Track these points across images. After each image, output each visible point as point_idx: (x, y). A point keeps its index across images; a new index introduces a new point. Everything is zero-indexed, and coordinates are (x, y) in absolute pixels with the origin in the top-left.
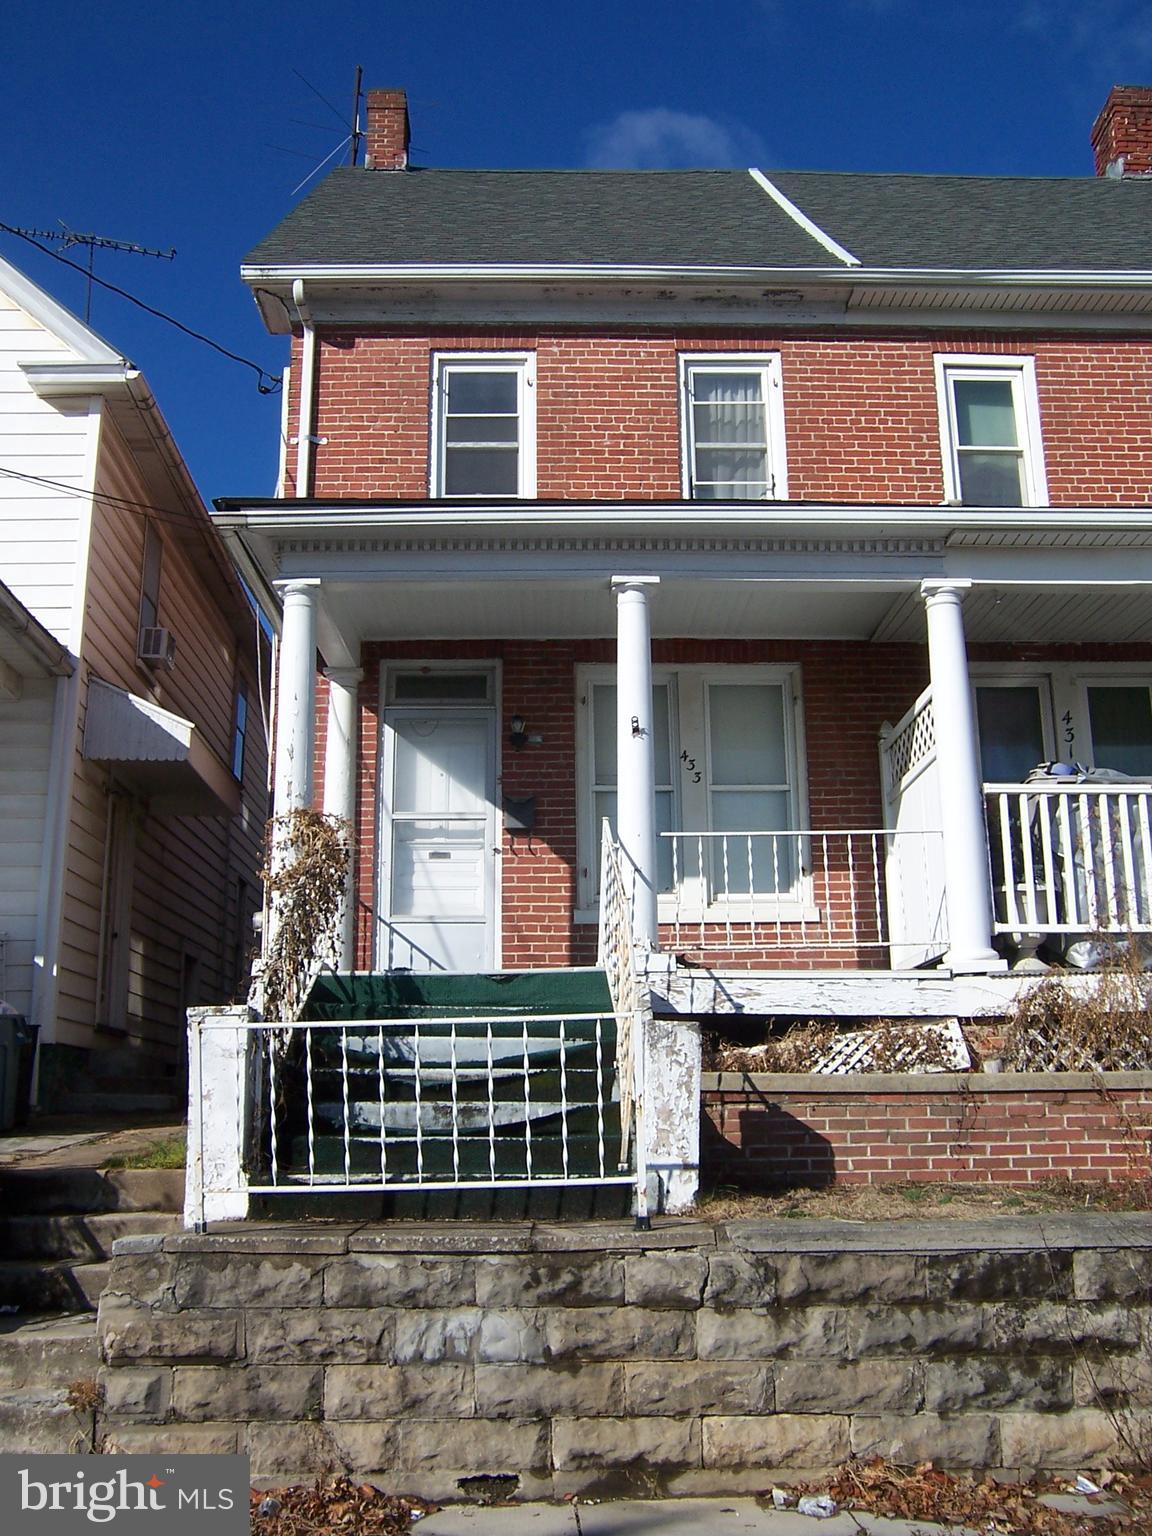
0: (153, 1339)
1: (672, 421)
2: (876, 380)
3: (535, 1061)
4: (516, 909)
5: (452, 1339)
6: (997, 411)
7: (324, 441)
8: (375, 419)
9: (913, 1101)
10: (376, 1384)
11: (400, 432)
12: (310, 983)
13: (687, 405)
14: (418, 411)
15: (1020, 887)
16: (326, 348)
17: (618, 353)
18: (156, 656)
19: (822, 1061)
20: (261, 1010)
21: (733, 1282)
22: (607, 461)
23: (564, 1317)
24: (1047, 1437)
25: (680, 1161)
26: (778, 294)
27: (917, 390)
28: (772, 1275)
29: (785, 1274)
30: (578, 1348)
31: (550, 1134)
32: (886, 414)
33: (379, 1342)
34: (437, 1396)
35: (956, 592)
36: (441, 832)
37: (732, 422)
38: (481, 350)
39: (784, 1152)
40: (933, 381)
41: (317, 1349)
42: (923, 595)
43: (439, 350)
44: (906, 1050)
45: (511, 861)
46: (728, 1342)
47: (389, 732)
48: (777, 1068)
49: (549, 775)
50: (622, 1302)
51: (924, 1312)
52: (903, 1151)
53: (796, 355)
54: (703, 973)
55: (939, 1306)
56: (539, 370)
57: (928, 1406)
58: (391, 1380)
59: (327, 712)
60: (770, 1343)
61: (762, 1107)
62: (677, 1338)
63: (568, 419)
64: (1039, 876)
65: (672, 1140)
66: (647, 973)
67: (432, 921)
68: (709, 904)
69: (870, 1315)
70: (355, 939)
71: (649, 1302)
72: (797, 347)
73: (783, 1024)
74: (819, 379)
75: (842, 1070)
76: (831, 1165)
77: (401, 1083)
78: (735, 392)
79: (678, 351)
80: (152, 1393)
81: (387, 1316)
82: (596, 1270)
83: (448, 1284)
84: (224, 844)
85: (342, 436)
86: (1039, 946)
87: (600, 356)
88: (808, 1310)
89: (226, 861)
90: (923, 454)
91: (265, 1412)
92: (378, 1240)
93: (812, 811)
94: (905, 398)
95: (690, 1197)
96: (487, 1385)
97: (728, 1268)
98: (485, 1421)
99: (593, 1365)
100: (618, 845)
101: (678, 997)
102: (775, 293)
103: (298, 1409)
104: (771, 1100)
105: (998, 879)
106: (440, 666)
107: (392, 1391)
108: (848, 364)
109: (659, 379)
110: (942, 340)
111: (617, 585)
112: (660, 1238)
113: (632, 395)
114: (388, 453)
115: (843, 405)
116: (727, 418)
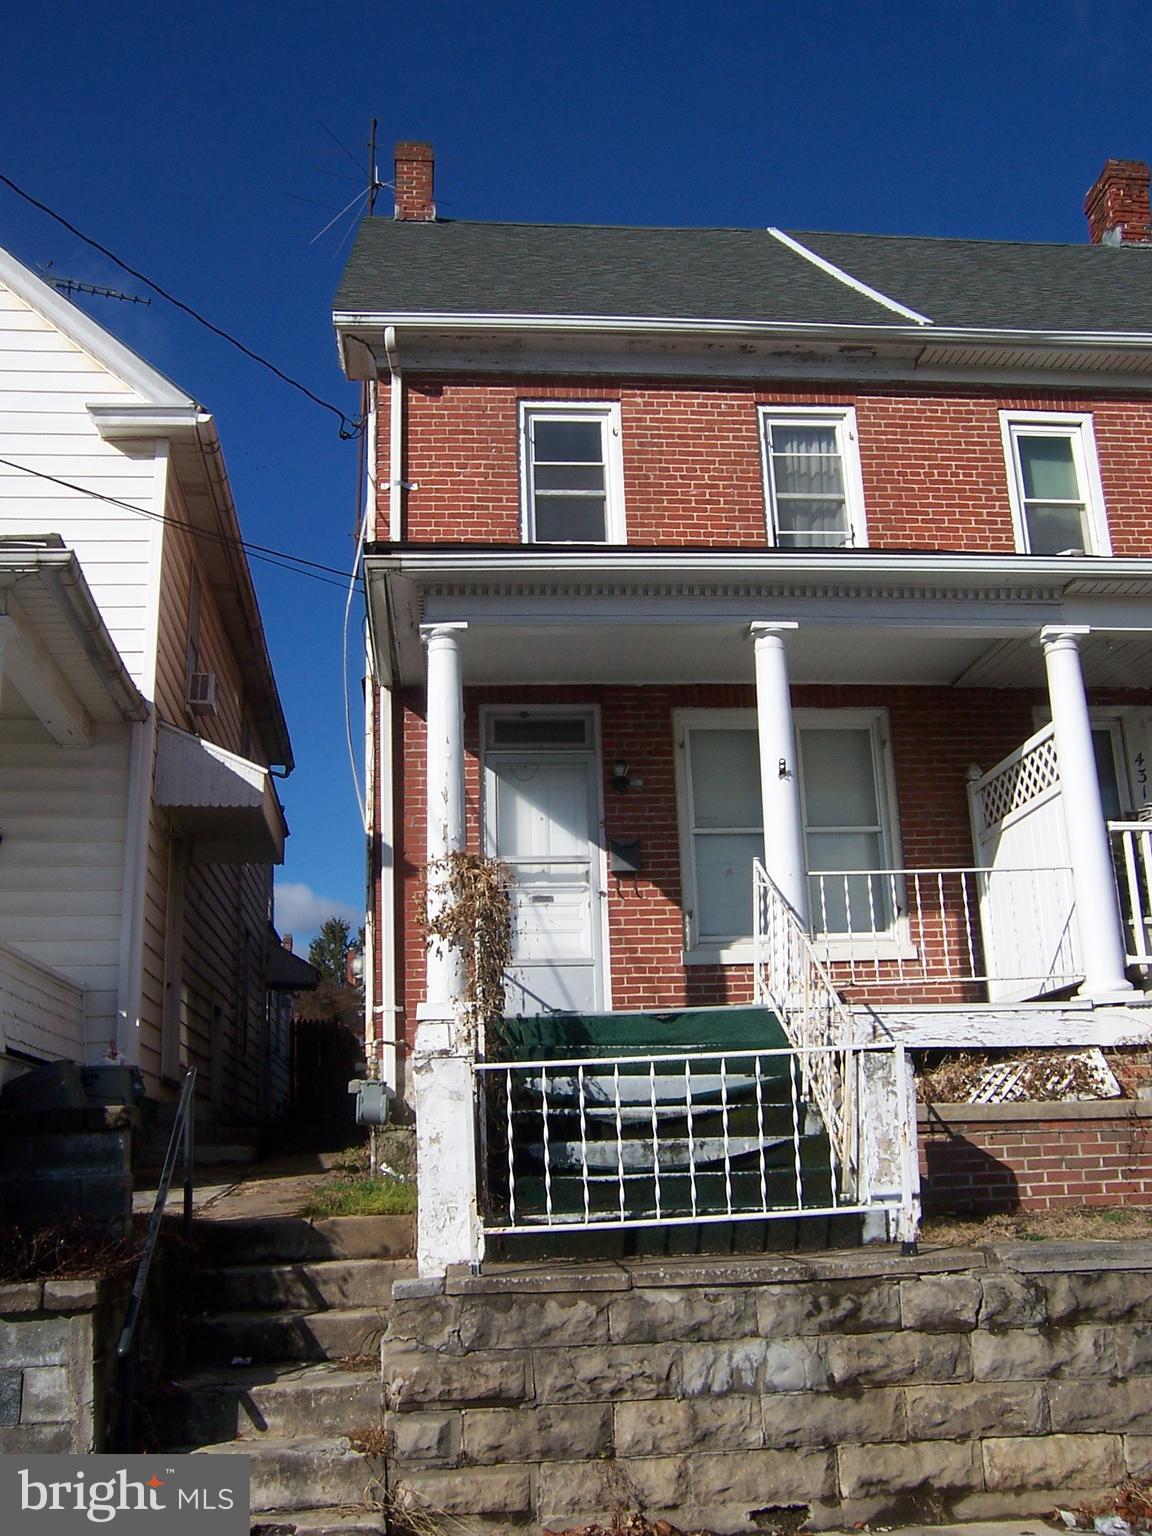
0: (443, 1383)
1: (754, 472)
2: (947, 435)
4: (624, 951)
5: (739, 1370)
6: (1056, 466)
7: (415, 487)
8: (464, 466)
10: (667, 1419)
11: (490, 479)
13: (767, 456)
14: (507, 458)
15: (1146, 920)
16: (413, 396)
17: (700, 405)
18: (205, 702)
19: (974, 1093)
21: (1006, 1302)
22: (694, 509)
23: (845, 1343)
25: (904, 1190)
27: (985, 444)
28: (1043, 1295)
29: (1054, 1293)
30: (859, 1375)
31: (783, 1165)
32: (957, 467)
33: (668, 1376)
34: (727, 1428)
35: (1074, 638)
36: (543, 876)
37: (808, 473)
38: (566, 400)
39: (965, 1180)
40: (999, 436)
41: (607, 1386)
42: (1042, 641)
43: (525, 399)
44: (1055, 1079)
45: (618, 904)
46: (1004, 1362)
47: (490, 776)
49: (651, 818)
50: (898, 1327)
52: (1078, 1176)
53: (869, 409)
54: (861, 1008)
56: (624, 420)
58: (681, 1413)
60: (1043, 1362)
61: (946, 1137)
62: (955, 1360)
63: (655, 469)
65: (893, 1169)
67: (550, 964)
69: (1136, 1332)
71: (926, 1326)
72: (870, 401)
73: (937, 1057)
74: (892, 433)
75: (996, 1100)
77: (601, 1122)
78: (809, 445)
79: (757, 403)
80: (444, 1437)
81: (672, 1351)
82: (874, 1296)
83: (732, 1316)
85: (433, 482)
87: (683, 408)
88: (1078, 1328)
89: (237, 911)
90: (994, 507)
91: (556, 1452)
92: (662, 1275)
93: (905, 851)
94: (974, 452)
96: (774, 1415)
97: (1001, 1289)
98: (773, 1451)
99: (875, 1391)
102: (850, 349)
103: (590, 1448)
104: (955, 1130)
105: (1126, 913)
106: (538, 711)
107: (683, 1425)
108: (919, 419)
109: (740, 430)
110: (1006, 398)
111: (757, 630)
112: (934, 1262)
113: (715, 446)
114: (479, 499)
115: (916, 457)
116: (803, 470)
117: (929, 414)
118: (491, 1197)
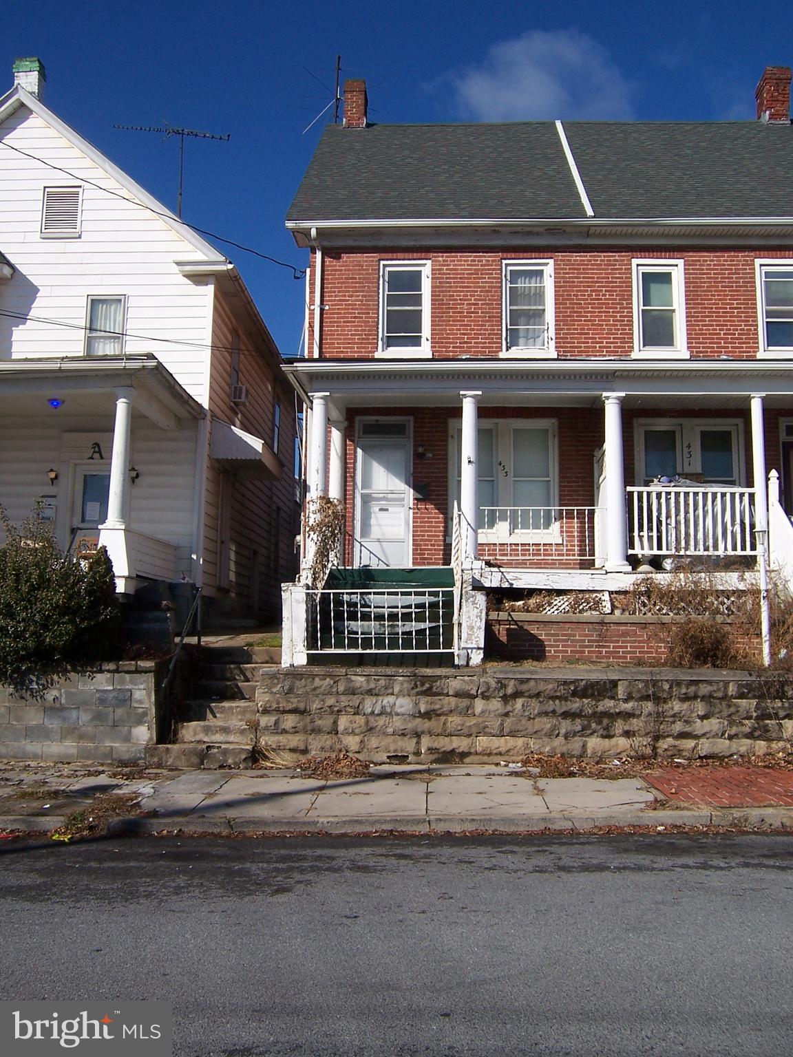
0: (276, 704)
1: (498, 296)
2: (602, 273)
4: (419, 536)
5: (385, 706)
6: (665, 287)
7: (327, 308)
8: (352, 296)
9: (580, 626)
10: (357, 722)
11: (364, 302)
12: (328, 572)
13: (506, 286)
14: (374, 291)
15: (641, 534)
16: (327, 259)
17: (472, 261)
18: (239, 400)
19: (548, 609)
20: (310, 585)
21: (488, 688)
22: (466, 317)
23: (426, 700)
24: (604, 746)
25: (476, 646)
26: (551, 230)
27: (622, 278)
28: (504, 686)
29: (508, 686)
30: (431, 711)
31: (422, 635)
32: (606, 291)
33: (358, 707)
34: (379, 727)
35: (618, 398)
37: (528, 295)
38: (404, 260)
39: (525, 646)
40: (631, 274)
41: (336, 709)
42: (604, 399)
43: (383, 260)
44: (585, 604)
45: (417, 513)
46: (486, 710)
47: (359, 451)
48: (528, 611)
49: (435, 473)
50: (448, 695)
51: (560, 701)
52: (575, 646)
53: (561, 260)
54: (496, 569)
55: (566, 699)
56: (433, 270)
57: (561, 735)
58: (363, 721)
59: (330, 441)
60: (502, 710)
61: (516, 627)
62: (468, 708)
63: (446, 296)
64: (650, 529)
65: (473, 638)
66: (472, 569)
67: (379, 541)
68: (510, 534)
69: (540, 702)
70: (344, 550)
71: (458, 695)
72: (562, 256)
73: (531, 592)
74: (573, 273)
75: (556, 612)
76: (544, 651)
77: (366, 614)
78: (531, 279)
79: (502, 259)
80: (276, 723)
81: (360, 698)
82: (438, 683)
83: (383, 687)
84: (270, 489)
85: (336, 305)
86: (651, 560)
87: (463, 262)
88: (517, 699)
89: (271, 498)
90: (623, 312)
91: (317, 731)
92: (358, 671)
93: (560, 491)
94: (616, 282)
95: (480, 660)
96: (397, 723)
97: (487, 683)
98: (397, 736)
99: (436, 717)
100: (460, 513)
101: (486, 580)
103: (329, 730)
104: (520, 624)
105: (631, 530)
106: (384, 419)
107: (363, 724)
108: (588, 265)
109: (492, 274)
110: (636, 252)
111: (462, 395)
112: (463, 672)
113: (478, 283)
114: (358, 313)
115: (584, 286)
116: (527, 292)
117: (593, 262)
118: (311, 642)
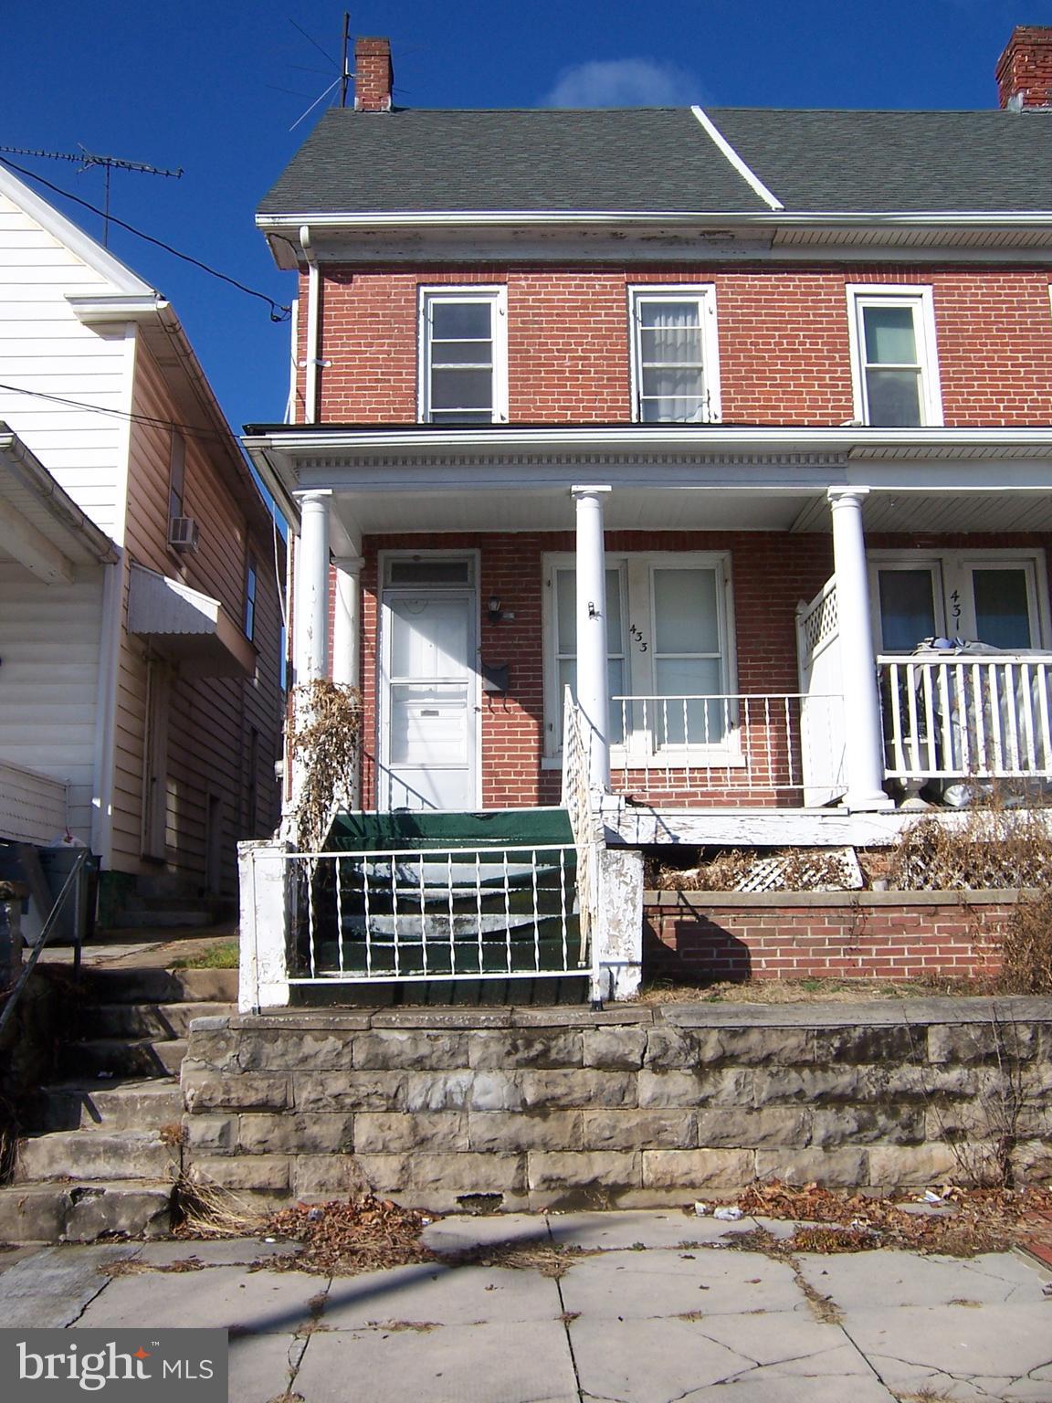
0: (224, 1093)
1: (622, 344)
2: (797, 308)
3: (514, 882)
4: (493, 757)
5: (451, 1093)
6: (900, 333)
7: (328, 364)
8: (371, 345)
9: (814, 913)
10: (394, 1127)
11: (393, 355)
12: (330, 820)
13: (636, 329)
14: (407, 337)
15: (907, 740)
16: (328, 284)
17: (576, 286)
18: (184, 542)
19: (743, 882)
20: (295, 843)
21: (666, 1049)
22: (568, 379)
23: (536, 1076)
24: (904, 1162)
25: (626, 960)
26: (711, 235)
27: (831, 315)
28: (696, 1044)
29: (706, 1043)
30: (548, 1100)
31: (526, 939)
32: (805, 337)
33: (396, 1096)
34: (440, 1136)
35: (856, 497)
36: (431, 694)
37: (674, 344)
38: (460, 284)
39: (711, 954)
40: (845, 308)
41: (348, 1101)
42: (830, 499)
43: (425, 284)
44: (811, 872)
45: (490, 718)
46: (662, 1095)
47: (386, 611)
48: (706, 887)
49: (519, 646)
50: (581, 1065)
51: (813, 1072)
52: (806, 953)
53: (729, 286)
54: (646, 811)
55: (824, 1067)
56: (510, 301)
57: (815, 1142)
58: (405, 1123)
59: (335, 594)
60: (695, 1096)
61: (693, 918)
62: (623, 1092)
63: (535, 344)
64: (922, 731)
65: (620, 943)
66: (601, 811)
67: (423, 768)
68: (654, 753)
69: (771, 1075)
70: (361, 783)
71: (602, 1065)
72: (729, 279)
73: (711, 852)
74: (748, 308)
75: (759, 889)
76: (748, 964)
77: (408, 901)
78: (676, 317)
79: (627, 283)
80: (225, 1133)
81: (401, 1076)
82: (561, 1041)
83: (447, 1052)
85: (343, 360)
86: (923, 788)
87: (561, 289)
88: (724, 1071)
90: (836, 372)
91: (310, 1148)
92: (394, 1019)
93: (739, 675)
94: (821, 322)
95: (635, 987)
96: (478, 1127)
97: (663, 1039)
98: (476, 1154)
99: (559, 1113)
100: (577, 707)
101: (627, 831)
103: (335, 1145)
104: (701, 913)
105: (888, 734)
106: (429, 555)
107: (406, 1132)
108: (773, 294)
109: (611, 308)
110: (853, 272)
111: (576, 493)
112: (610, 1017)
113: (589, 322)
114: (383, 374)
115: (768, 329)
116: (670, 341)
117: (781, 289)
